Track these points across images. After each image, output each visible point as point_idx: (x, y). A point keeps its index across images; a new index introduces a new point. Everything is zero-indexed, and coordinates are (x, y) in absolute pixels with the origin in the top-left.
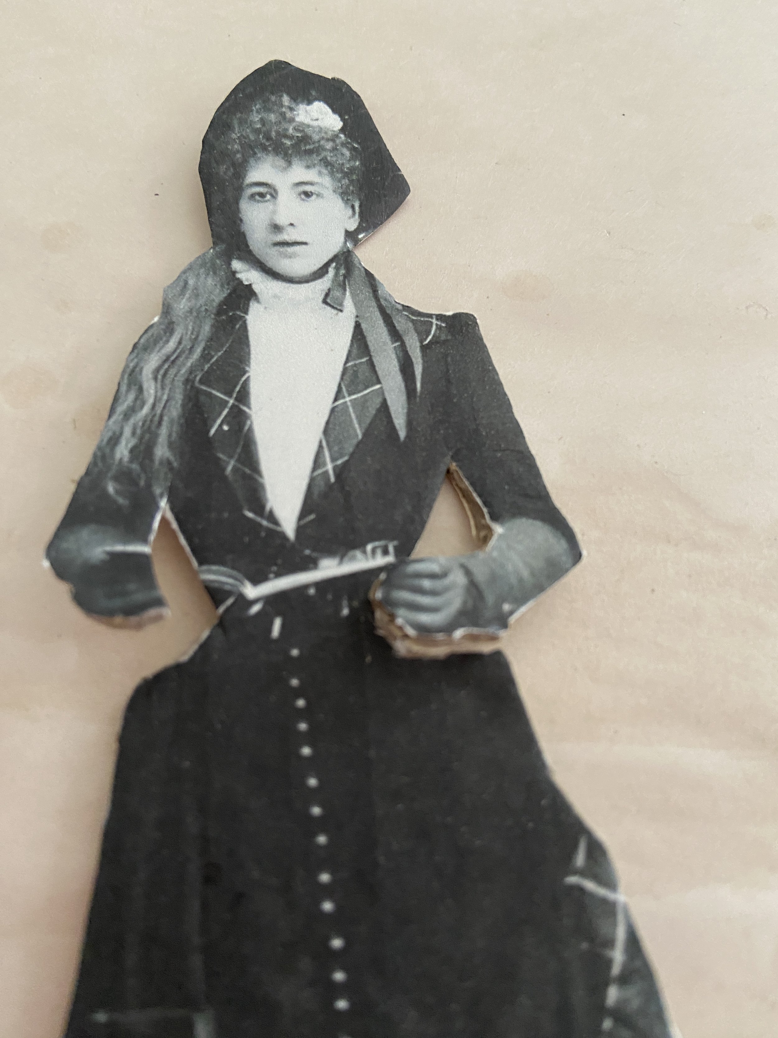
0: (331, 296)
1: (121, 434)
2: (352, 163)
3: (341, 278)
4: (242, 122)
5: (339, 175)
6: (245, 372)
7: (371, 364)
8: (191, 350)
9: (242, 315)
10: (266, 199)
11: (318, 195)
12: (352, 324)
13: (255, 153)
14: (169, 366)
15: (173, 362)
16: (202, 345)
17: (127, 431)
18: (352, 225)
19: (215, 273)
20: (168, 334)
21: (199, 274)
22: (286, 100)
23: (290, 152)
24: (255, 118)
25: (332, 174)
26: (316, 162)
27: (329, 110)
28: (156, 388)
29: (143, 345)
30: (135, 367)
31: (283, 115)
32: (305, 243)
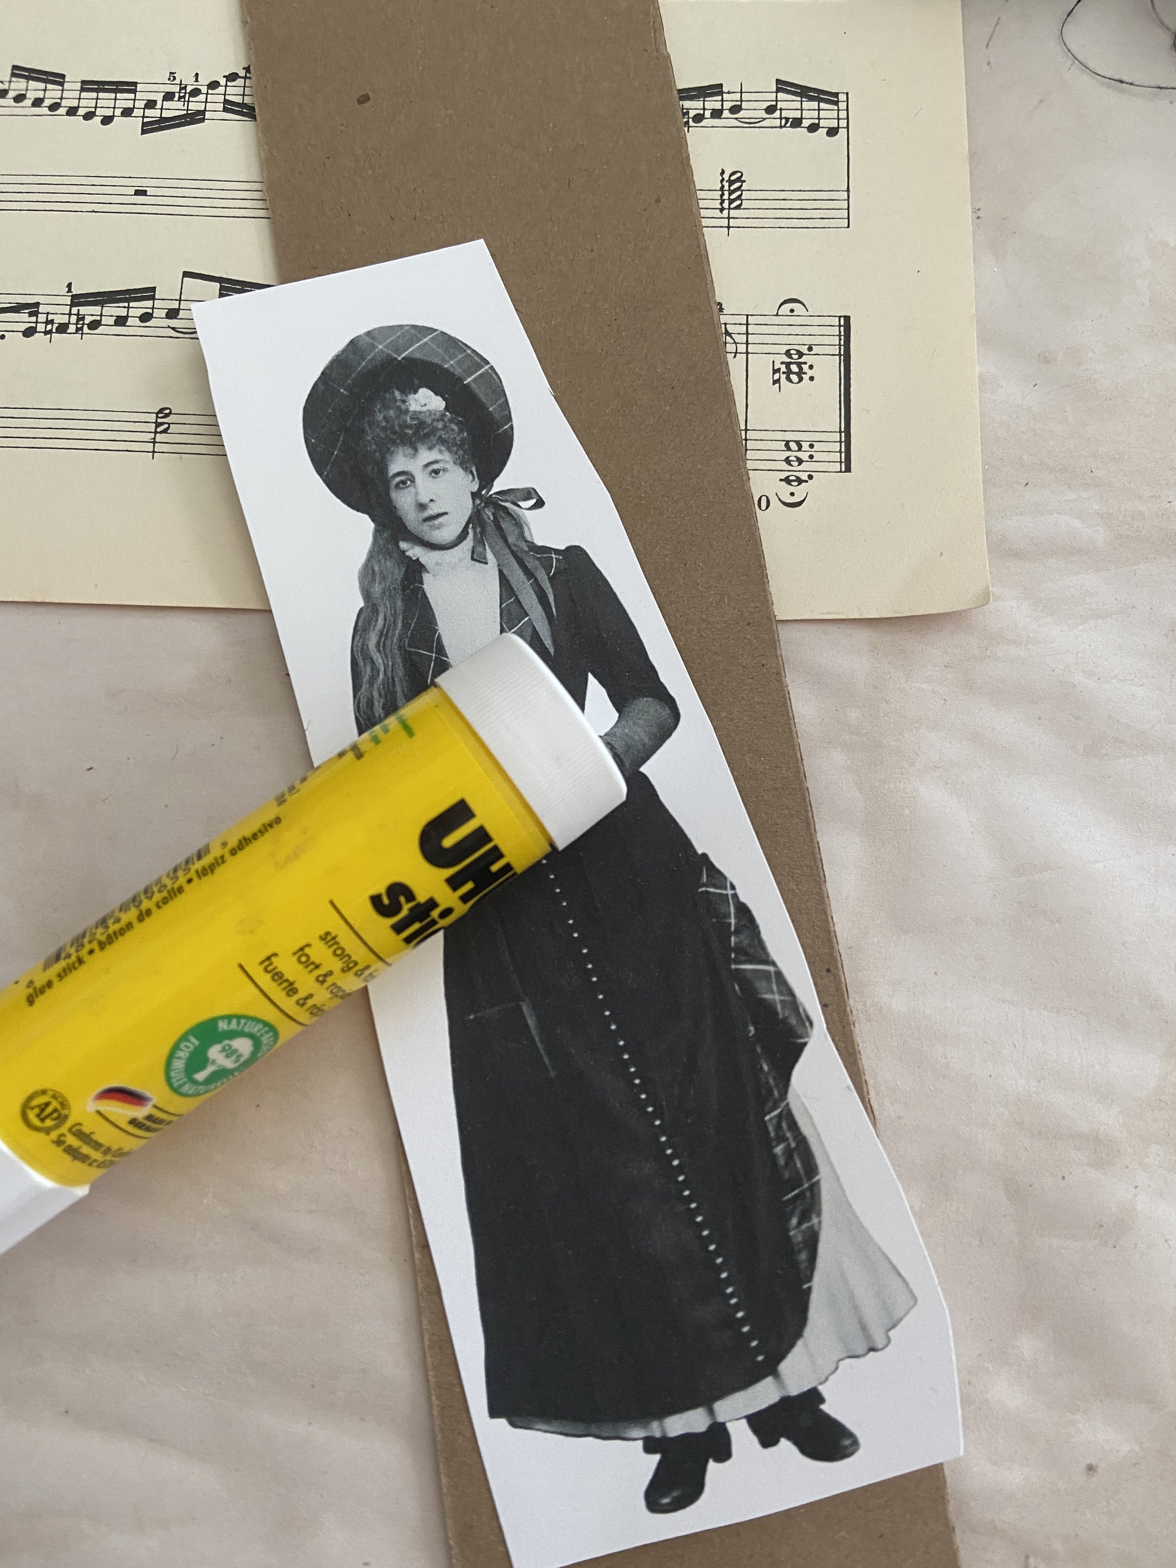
0: (476, 553)
1: (373, 697)
2: (461, 435)
3: (479, 536)
4: (371, 424)
5: (455, 449)
6: (436, 631)
7: (518, 601)
8: (395, 622)
9: (420, 585)
10: (408, 484)
11: (445, 470)
12: (497, 573)
13: (389, 449)
14: (385, 639)
15: (386, 635)
16: (401, 617)
17: (376, 694)
18: (475, 487)
19: (390, 557)
20: (375, 614)
21: (379, 560)
22: (397, 394)
23: (413, 440)
24: (380, 417)
25: (449, 449)
26: (435, 442)
27: (432, 394)
28: (382, 657)
29: (362, 627)
30: (363, 645)
31: (399, 408)
32: (446, 513)
